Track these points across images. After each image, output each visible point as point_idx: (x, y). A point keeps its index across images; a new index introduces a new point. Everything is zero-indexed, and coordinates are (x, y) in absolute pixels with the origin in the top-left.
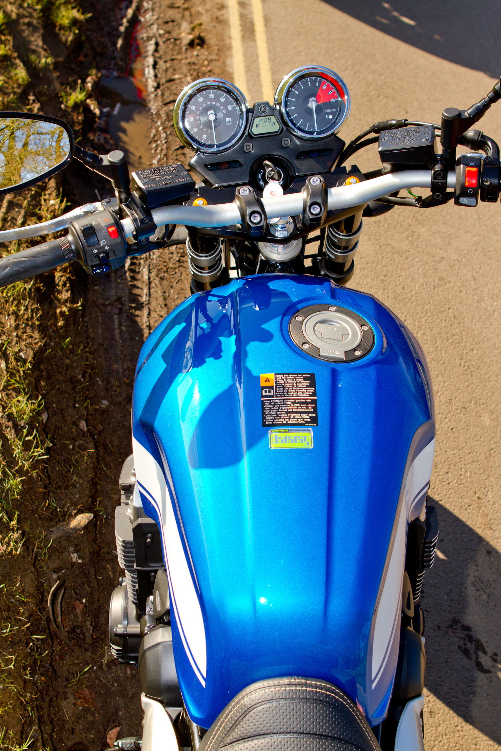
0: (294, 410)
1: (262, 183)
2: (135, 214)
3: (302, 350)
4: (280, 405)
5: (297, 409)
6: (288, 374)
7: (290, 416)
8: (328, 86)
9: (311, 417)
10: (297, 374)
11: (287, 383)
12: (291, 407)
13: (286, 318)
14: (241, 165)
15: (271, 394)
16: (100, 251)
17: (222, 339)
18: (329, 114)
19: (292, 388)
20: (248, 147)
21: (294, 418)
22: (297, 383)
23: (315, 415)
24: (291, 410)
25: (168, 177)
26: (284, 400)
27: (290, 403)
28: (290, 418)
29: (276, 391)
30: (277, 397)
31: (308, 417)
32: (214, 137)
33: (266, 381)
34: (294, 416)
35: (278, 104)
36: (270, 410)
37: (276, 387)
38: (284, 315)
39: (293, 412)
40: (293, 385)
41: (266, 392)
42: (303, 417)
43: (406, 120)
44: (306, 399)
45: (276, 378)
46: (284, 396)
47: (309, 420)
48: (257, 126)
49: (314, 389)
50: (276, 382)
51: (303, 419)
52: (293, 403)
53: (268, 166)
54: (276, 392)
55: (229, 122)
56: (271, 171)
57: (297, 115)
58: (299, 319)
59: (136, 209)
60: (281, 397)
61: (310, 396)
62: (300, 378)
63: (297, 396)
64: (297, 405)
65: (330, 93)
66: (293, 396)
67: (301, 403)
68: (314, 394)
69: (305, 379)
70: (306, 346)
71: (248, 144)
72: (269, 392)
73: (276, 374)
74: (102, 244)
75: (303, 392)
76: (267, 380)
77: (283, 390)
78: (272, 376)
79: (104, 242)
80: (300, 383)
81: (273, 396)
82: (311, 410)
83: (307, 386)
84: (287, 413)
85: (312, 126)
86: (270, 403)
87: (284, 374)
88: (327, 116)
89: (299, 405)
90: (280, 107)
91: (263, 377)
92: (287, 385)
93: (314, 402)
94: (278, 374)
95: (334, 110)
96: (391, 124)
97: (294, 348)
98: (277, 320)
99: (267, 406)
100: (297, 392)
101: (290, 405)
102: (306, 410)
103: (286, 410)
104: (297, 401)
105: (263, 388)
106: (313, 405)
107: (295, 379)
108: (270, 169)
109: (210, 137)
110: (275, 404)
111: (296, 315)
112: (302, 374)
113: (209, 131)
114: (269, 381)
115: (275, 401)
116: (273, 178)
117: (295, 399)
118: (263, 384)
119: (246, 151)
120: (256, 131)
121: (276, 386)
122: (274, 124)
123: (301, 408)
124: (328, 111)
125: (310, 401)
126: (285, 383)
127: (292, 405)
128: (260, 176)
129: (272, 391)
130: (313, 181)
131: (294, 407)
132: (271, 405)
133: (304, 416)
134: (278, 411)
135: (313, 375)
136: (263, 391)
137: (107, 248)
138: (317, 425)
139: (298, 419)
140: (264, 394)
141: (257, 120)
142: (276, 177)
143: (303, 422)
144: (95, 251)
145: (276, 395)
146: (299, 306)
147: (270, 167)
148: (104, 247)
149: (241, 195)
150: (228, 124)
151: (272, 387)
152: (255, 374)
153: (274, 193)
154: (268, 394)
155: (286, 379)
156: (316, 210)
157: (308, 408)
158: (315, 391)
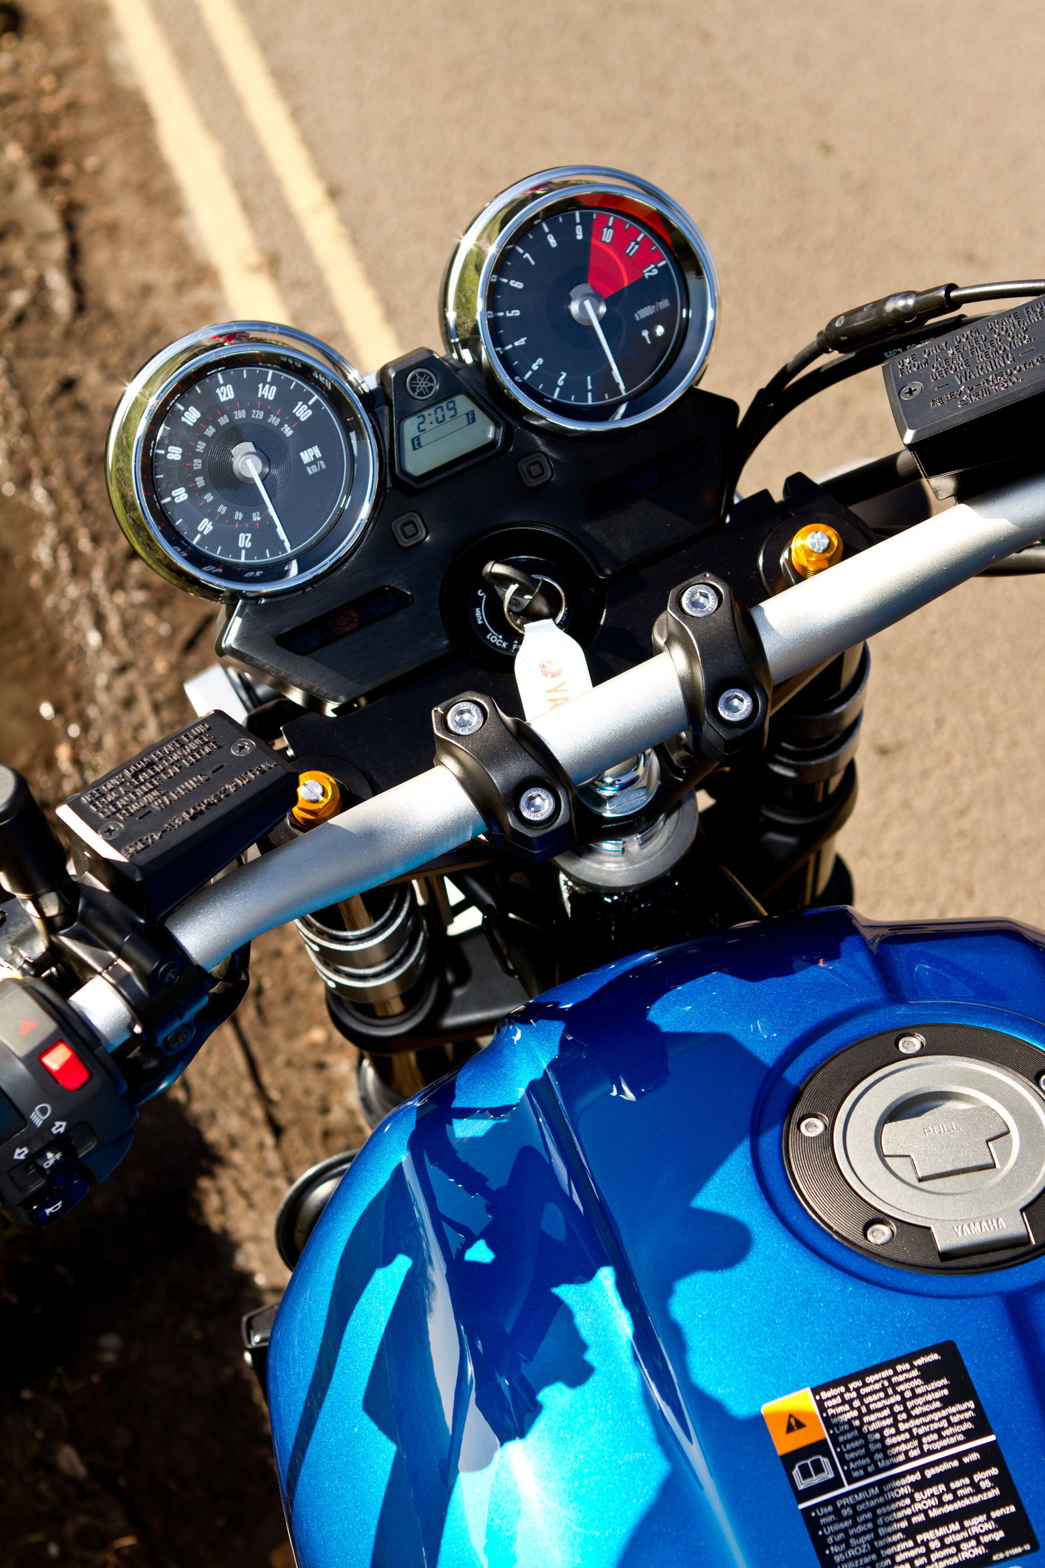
0: (933, 1513)
1: (495, 639)
2: (120, 962)
3: (871, 1255)
4: (873, 1510)
5: (941, 1504)
6: (861, 1375)
7: (925, 1543)
8: (617, 226)
9: (1001, 1522)
10: (891, 1364)
11: (870, 1412)
12: (918, 1506)
13: (768, 1141)
14: (402, 601)
15: (829, 1474)
16: (38, 1146)
17: (565, 1292)
18: (650, 323)
19: (895, 1424)
20: (409, 530)
21: (944, 1546)
22: (904, 1401)
23: (1012, 1509)
24: (921, 1518)
25: (191, 784)
26: (880, 1483)
27: (906, 1490)
28: (929, 1552)
29: (841, 1455)
30: (851, 1481)
31: (990, 1525)
32: (280, 530)
33: (790, 1429)
34: (941, 1539)
35: (465, 344)
36: (846, 1541)
37: (836, 1444)
38: (755, 1133)
39: (931, 1524)
40: (894, 1415)
41: (806, 1474)
42: (975, 1530)
43: (952, 287)
44: (959, 1456)
45: (820, 1404)
46: (878, 1471)
47: (999, 1535)
48: (417, 444)
49: (971, 1404)
50: (827, 1421)
51: (976, 1537)
52: (919, 1486)
53: (505, 581)
54: (844, 1462)
55: (315, 461)
56: (519, 593)
57: (540, 361)
58: (813, 1128)
59: (116, 938)
60: (868, 1475)
61: (969, 1435)
62: (907, 1377)
63: (923, 1454)
64: (935, 1490)
65: (632, 249)
66: (908, 1460)
67: (945, 1478)
68: (981, 1426)
69: (928, 1373)
70: (880, 1235)
71: (404, 518)
72: (819, 1469)
73: (816, 1391)
74: (37, 1119)
75: (938, 1431)
76: (794, 1424)
77: (866, 1445)
78: (802, 1401)
79: (43, 1111)
80: (915, 1396)
81: (836, 1483)
82: (991, 1494)
83: (946, 1402)
84: (911, 1532)
85: (605, 383)
86: (837, 1512)
87: (844, 1381)
88: (645, 333)
89: (942, 1487)
90: (476, 353)
91: (776, 1415)
92: (874, 1422)
93: (990, 1455)
94: (826, 1387)
95: (664, 304)
96: (896, 311)
97: (841, 1256)
98: (738, 1162)
99: (831, 1530)
100: (919, 1437)
101: (911, 1496)
102: (976, 1499)
103: (904, 1524)
104: (929, 1473)
105: (790, 1460)
106: (994, 1471)
107: (893, 1386)
108: (513, 588)
109: (264, 535)
110: (856, 1514)
111: (797, 1115)
112: (909, 1358)
113: (256, 517)
114: (800, 1425)
115: (850, 1500)
116: (532, 615)
117: (921, 1469)
118: (785, 1444)
119: (408, 543)
120: (417, 463)
121: (834, 1438)
122: (471, 419)
123: (957, 1498)
124: (645, 312)
125: (975, 1456)
126: (860, 1416)
127: (918, 1496)
128: (480, 614)
129: (825, 1461)
130: (694, 604)
131: (925, 1500)
132: (841, 1519)
133: (977, 1524)
134: (878, 1537)
135: (948, 1349)
136: (796, 1472)
137: (60, 1127)
138: (1035, 1547)
139: (957, 1544)
140: (802, 1485)
141: (410, 427)
142: (542, 606)
143: (981, 1551)
144: (20, 1154)
145: (848, 1474)
146: (793, 1075)
147: (513, 581)
148: (48, 1124)
149: (458, 736)
150: (312, 470)
151: (819, 1447)
152: (739, 1408)
153: (552, 668)
154: (815, 1480)
155: (861, 1397)
156: (737, 707)
157: (978, 1490)
158: (978, 1409)
